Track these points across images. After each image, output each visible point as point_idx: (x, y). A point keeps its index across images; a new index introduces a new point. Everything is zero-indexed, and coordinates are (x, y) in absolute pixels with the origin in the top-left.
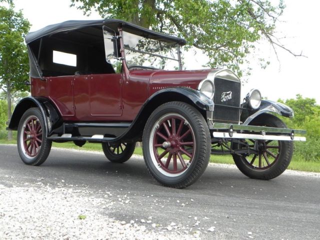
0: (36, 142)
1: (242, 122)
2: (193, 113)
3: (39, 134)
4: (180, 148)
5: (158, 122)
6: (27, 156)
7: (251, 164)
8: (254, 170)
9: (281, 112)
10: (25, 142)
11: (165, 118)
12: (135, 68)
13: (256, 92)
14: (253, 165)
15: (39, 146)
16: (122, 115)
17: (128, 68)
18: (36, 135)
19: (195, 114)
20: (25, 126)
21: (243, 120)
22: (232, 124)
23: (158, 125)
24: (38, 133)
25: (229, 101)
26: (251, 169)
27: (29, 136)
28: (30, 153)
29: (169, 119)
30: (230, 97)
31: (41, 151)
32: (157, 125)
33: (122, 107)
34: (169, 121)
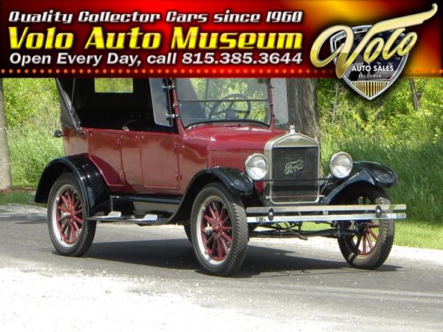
0: (75, 223)
1: (323, 196)
3: (78, 212)
4: (223, 233)
5: (204, 204)
6: (64, 244)
10: (60, 223)
11: (210, 200)
15: (80, 228)
17: (185, 128)
18: (74, 212)
20: (58, 199)
24: (77, 209)
25: (298, 171)
27: (65, 214)
28: (67, 239)
30: (299, 166)
31: (82, 235)
33: (179, 178)
34: (213, 204)
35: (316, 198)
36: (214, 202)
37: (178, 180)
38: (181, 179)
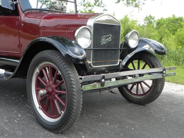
1: (121, 60)
2: (64, 65)
4: (56, 95)
5: (38, 68)
7: (130, 91)
8: (132, 96)
9: (155, 51)
11: (43, 65)
12: (30, 11)
13: (134, 33)
14: (132, 91)
16: (20, 53)
17: (23, 12)
19: (66, 66)
21: (122, 58)
22: (104, 74)
23: (39, 71)
25: (109, 43)
26: (130, 94)
29: (47, 67)
30: (109, 39)
32: (37, 71)
33: (20, 46)
34: (47, 68)
35: (117, 62)
36: (48, 67)
37: (19, 47)
38: (21, 46)
